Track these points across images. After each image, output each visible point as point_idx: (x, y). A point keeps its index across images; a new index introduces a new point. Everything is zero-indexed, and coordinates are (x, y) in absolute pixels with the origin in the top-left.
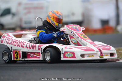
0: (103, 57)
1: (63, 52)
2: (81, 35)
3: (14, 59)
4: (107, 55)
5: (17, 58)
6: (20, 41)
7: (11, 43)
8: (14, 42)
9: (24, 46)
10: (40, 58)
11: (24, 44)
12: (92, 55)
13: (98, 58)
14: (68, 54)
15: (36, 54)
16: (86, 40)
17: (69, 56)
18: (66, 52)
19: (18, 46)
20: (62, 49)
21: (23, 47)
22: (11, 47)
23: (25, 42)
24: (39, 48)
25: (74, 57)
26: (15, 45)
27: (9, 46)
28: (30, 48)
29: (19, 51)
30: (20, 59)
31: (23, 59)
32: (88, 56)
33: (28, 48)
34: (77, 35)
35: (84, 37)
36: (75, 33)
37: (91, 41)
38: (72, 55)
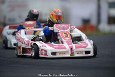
2: (64, 34)
5: (20, 53)
6: (22, 38)
8: (19, 38)
11: (23, 41)
12: (64, 53)
13: (69, 56)
15: (30, 50)
16: (65, 39)
18: (42, 50)
20: (40, 47)
21: (23, 43)
22: (18, 43)
23: (25, 39)
24: (31, 44)
26: (19, 41)
28: (27, 45)
29: (21, 47)
31: (23, 54)
32: (60, 54)
34: (60, 33)
35: (65, 36)
36: (60, 32)
37: (70, 39)
38: (45, 53)
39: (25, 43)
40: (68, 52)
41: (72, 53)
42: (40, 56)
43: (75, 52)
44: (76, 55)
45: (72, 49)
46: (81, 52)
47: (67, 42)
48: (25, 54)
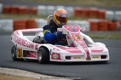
0: (90, 60)
1: (52, 53)
2: (76, 36)
3: (18, 57)
4: (98, 57)
6: (22, 39)
7: (17, 41)
8: (18, 40)
9: (25, 44)
10: (36, 57)
11: (25, 43)
12: (79, 57)
13: (85, 60)
14: (55, 55)
15: (34, 53)
16: (78, 42)
17: (56, 57)
18: (53, 53)
19: (20, 44)
20: (51, 50)
21: (24, 46)
22: (16, 45)
23: (27, 41)
24: (36, 47)
25: (59, 58)
26: (19, 43)
27: (15, 43)
28: (30, 47)
29: (21, 49)
30: (22, 57)
31: (24, 58)
32: (74, 58)
33: (28, 47)
34: (71, 36)
35: (77, 39)
36: (70, 34)
37: (84, 42)
38: (58, 56)
39: (28, 46)
40: (83, 56)
41: (89, 58)
42: (51, 60)
43: (92, 55)
44: (92, 60)
45: (88, 53)
46: (97, 57)
47: (81, 45)
48: (26, 58)
